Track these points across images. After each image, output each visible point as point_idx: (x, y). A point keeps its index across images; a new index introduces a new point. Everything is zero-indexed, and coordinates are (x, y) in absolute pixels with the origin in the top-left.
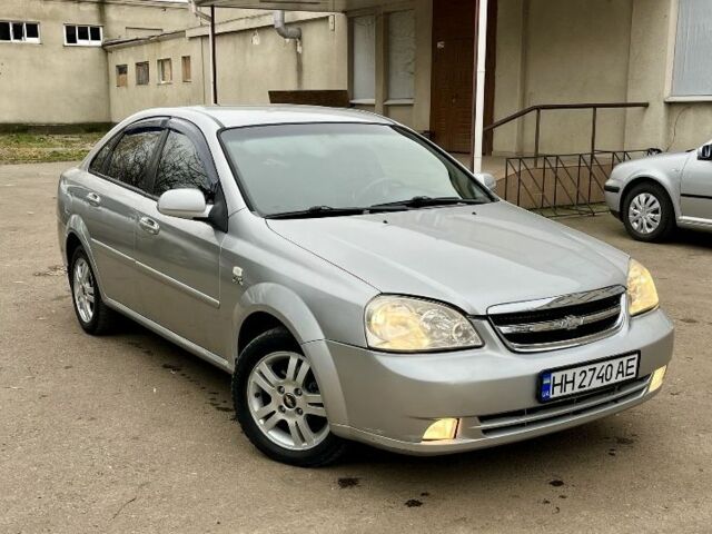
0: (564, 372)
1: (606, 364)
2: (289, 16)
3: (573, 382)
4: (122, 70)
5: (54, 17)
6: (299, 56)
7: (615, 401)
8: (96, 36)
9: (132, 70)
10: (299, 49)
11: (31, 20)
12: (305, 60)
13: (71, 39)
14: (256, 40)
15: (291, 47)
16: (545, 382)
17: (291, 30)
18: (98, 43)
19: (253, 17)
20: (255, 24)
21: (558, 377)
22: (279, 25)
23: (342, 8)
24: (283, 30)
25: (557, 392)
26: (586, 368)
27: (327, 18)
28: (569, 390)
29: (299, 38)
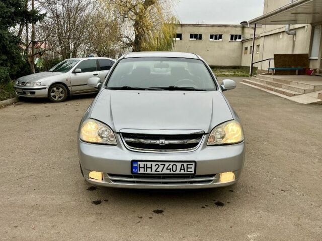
0: (145, 163)
1: (172, 164)
2: (292, 27)
3: (151, 168)
4: (246, 49)
5: (227, 32)
6: (294, 41)
7: (192, 182)
8: (240, 38)
9: (249, 49)
10: (294, 39)
11: (220, 34)
12: (296, 43)
13: (232, 39)
14: (281, 36)
15: (292, 38)
16: (134, 165)
17: (293, 32)
18: (240, 40)
19: (280, 28)
20: (281, 30)
21: (142, 164)
22: (287, 30)
23: (310, 22)
24: (289, 32)
25: (142, 171)
26: (159, 163)
27: (305, 27)
28: (149, 171)
29: (295, 35)
